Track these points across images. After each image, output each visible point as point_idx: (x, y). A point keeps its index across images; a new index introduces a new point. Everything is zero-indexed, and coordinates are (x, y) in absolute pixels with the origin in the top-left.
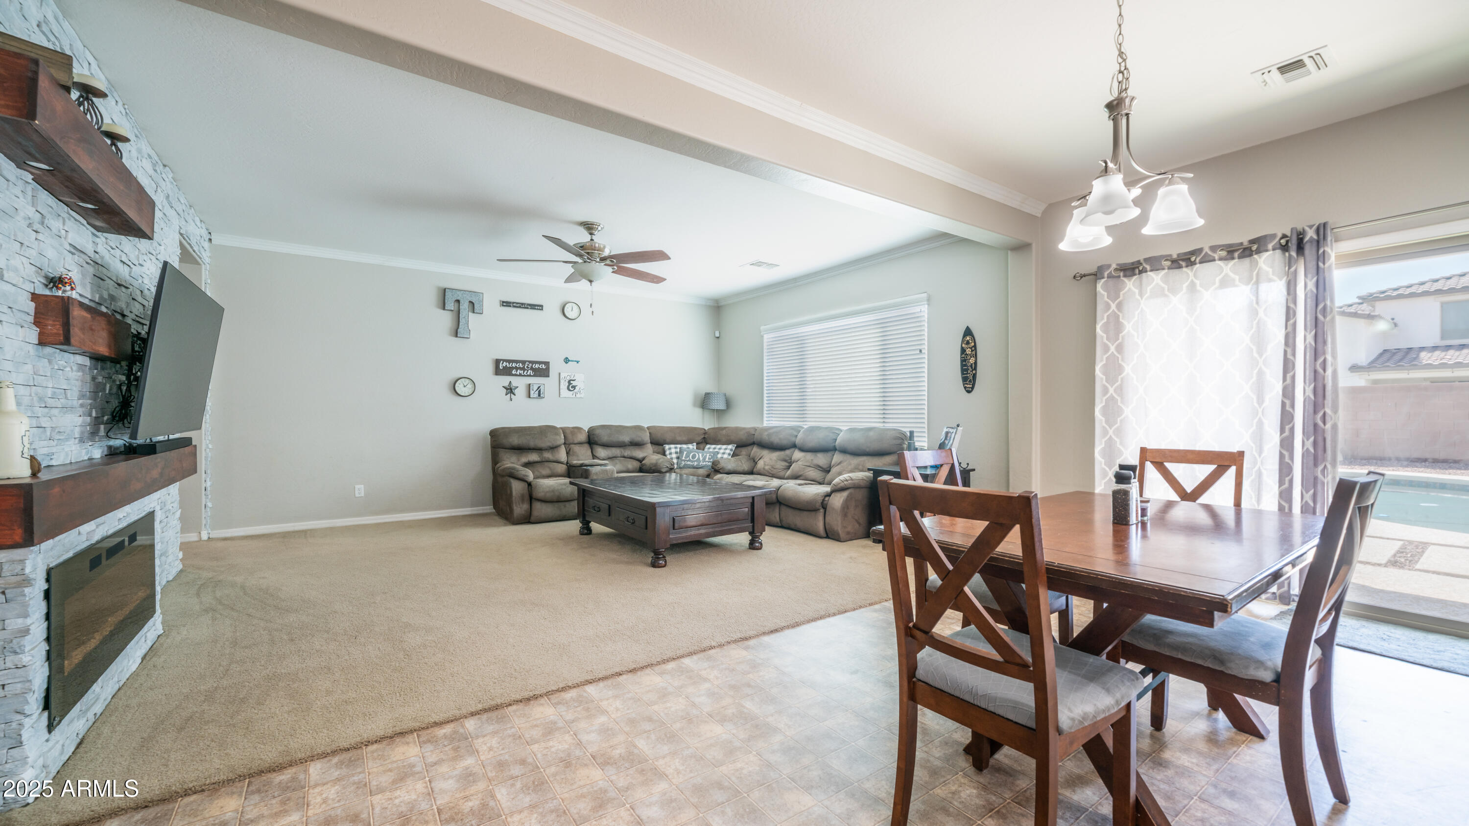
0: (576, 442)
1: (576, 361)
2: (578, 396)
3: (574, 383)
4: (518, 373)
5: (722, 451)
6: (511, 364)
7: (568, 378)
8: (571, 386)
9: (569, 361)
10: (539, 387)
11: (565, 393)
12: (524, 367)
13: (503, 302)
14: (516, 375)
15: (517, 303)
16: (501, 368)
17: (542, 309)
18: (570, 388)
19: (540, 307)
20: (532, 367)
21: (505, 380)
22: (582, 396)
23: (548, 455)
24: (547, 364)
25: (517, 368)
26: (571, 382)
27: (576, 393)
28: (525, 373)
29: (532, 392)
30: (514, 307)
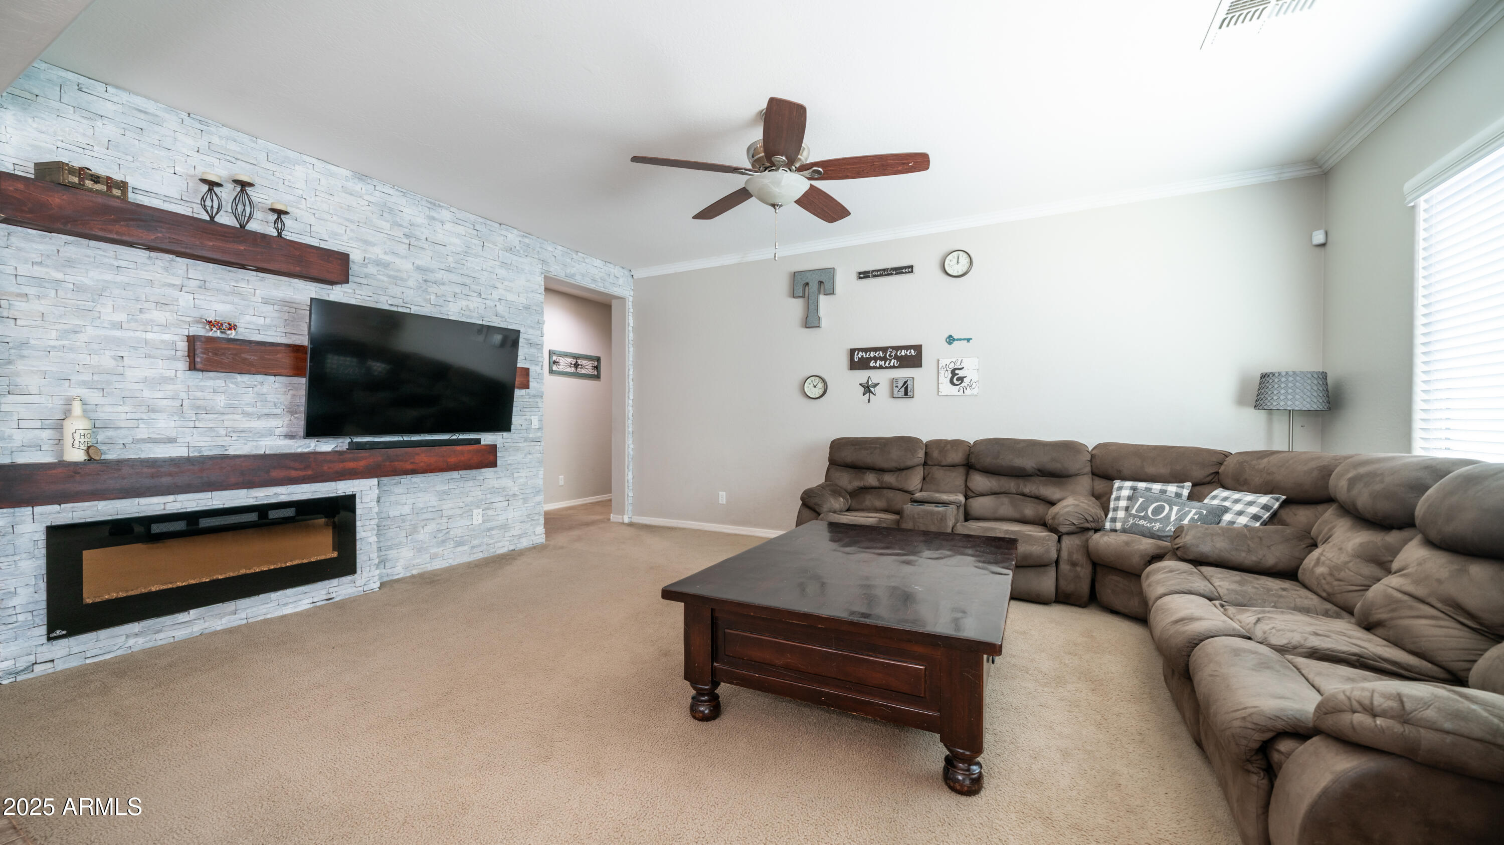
0: (944, 463)
1: (964, 339)
2: (968, 392)
3: (960, 373)
4: (878, 365)
5: (1238, 507)
6: (868, 354)
7: (952, 366)
8: (956, 378)
9: (954, 340)
10: (906, 382)
11: (947, 388)
12: (886, 355)
13: (860, 273)
14: (875, 368)
15: (878, 271)
16: (856, 360)
17: (912, 272)
18: (955, 381)
19: (909, 269)
20: (896, 354)
21: (862, 376)
22: (975, 392)
23: (889, 479)
24: (918, 348)
25: (876, 359)
26: (957, 372)
27: (965, 388)
28: (887, 365)
29: (896, 390)
30: (875, 276)
